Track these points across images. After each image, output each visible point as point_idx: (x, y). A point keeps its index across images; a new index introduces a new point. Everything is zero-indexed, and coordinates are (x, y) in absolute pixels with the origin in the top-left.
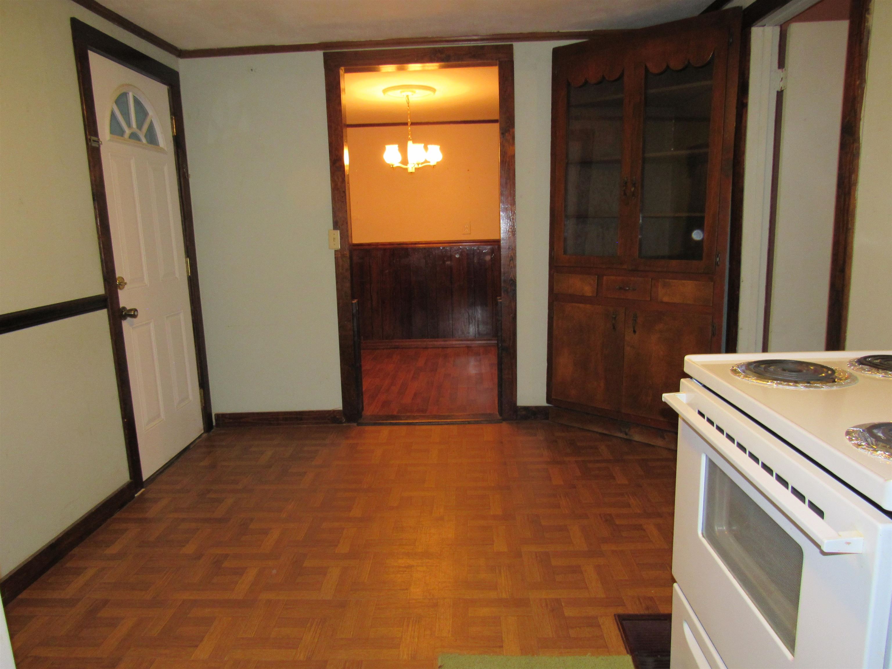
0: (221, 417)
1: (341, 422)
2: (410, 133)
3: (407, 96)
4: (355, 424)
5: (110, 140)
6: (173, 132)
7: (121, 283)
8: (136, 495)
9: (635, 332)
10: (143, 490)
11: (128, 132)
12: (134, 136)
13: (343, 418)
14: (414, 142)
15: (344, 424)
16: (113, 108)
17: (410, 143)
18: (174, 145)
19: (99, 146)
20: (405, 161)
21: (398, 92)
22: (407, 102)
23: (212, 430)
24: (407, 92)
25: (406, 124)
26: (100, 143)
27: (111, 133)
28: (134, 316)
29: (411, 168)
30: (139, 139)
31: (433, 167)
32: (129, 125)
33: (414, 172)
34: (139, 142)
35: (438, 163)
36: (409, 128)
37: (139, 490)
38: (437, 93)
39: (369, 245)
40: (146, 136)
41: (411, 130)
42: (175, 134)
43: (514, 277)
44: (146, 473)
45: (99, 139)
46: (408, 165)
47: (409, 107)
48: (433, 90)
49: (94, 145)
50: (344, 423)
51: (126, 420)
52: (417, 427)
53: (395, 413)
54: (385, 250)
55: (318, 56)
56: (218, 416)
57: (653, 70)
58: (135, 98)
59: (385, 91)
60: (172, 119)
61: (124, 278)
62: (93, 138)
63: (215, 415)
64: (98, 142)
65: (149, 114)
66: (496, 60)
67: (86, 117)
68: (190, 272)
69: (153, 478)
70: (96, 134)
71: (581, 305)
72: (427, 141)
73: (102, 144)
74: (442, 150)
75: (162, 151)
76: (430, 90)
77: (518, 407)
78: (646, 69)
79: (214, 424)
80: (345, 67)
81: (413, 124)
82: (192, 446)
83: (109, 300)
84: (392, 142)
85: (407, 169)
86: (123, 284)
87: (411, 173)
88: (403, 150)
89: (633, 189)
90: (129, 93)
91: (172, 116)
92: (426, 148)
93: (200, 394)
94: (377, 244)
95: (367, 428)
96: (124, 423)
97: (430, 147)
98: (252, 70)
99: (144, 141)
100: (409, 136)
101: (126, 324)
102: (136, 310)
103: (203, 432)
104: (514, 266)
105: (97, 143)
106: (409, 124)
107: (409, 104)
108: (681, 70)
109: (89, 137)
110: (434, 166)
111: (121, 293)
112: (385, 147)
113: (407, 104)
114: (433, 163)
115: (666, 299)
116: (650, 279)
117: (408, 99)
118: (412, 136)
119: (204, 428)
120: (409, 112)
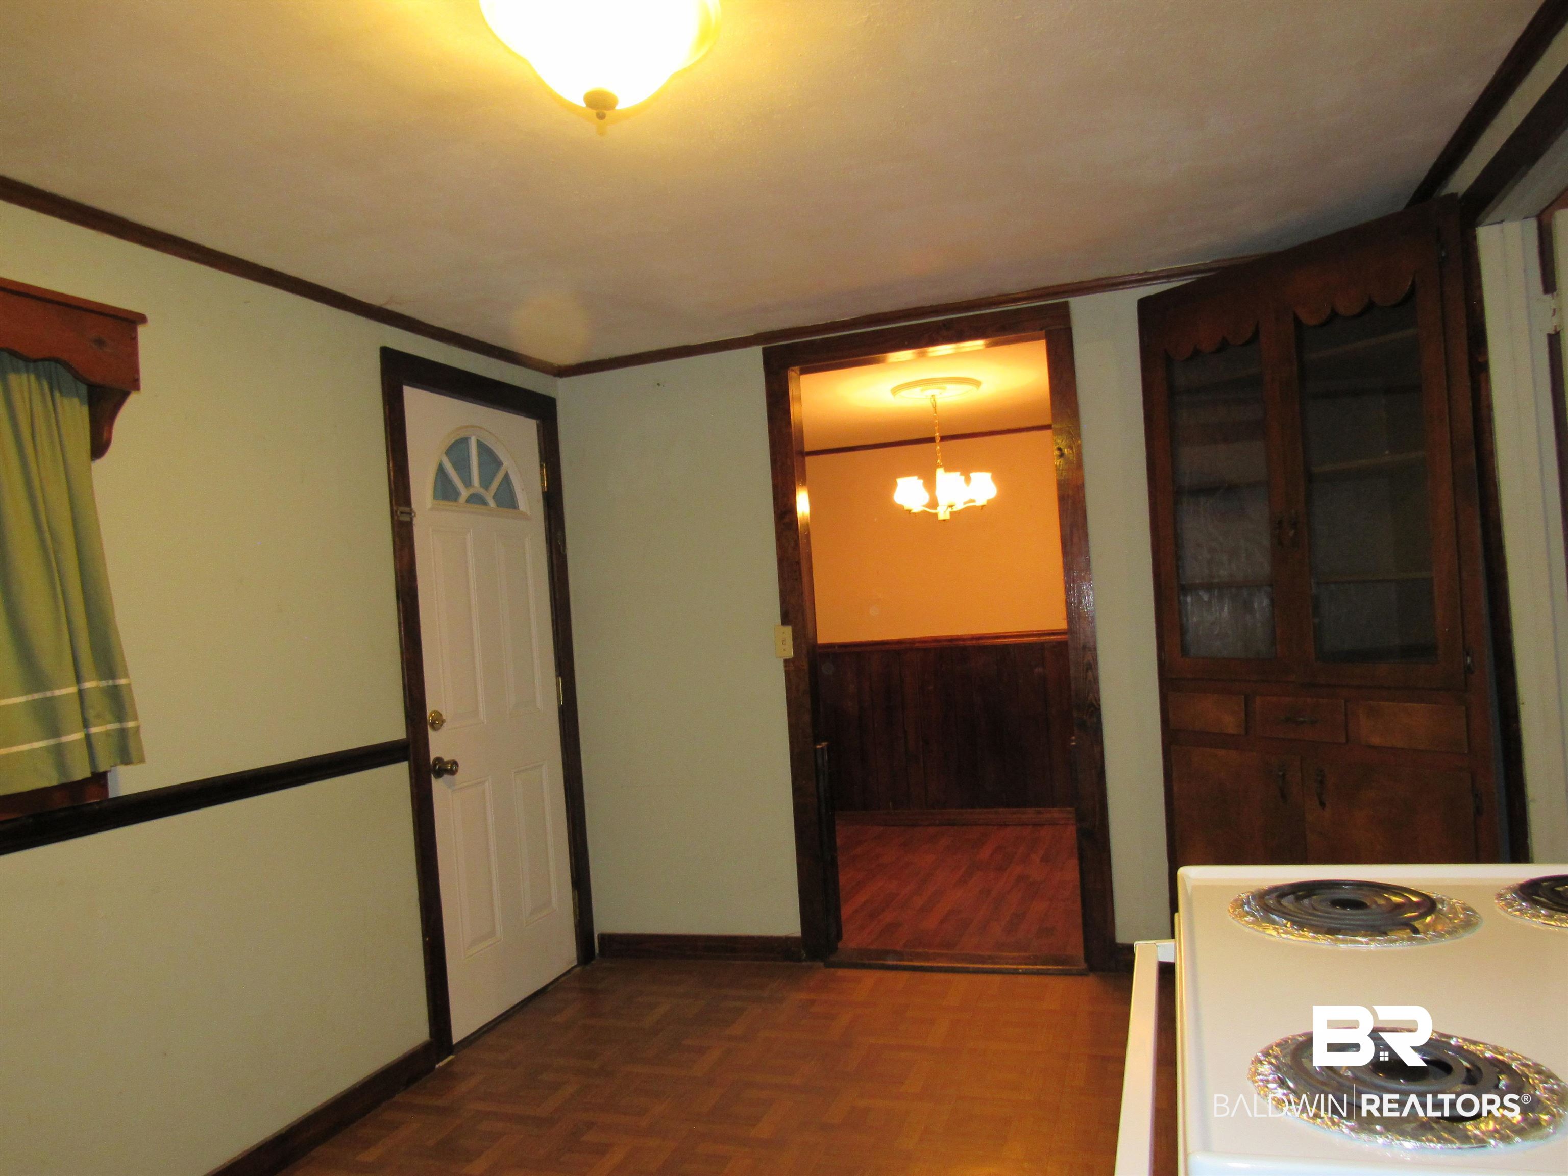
0: (608, 939)
1: (799, 960)
2: (940, 454)
3: (932, 396)
4: (822, 964)
5: (432, 509)
6: (543, 487)
7: (435, 721)
8: (437, 1066)
9: (1322, 804)
10: (451, 1057)
11: (465, 493)
12: (476, 499)
13: (803, 952)
14: (948, 469)
15: (804, 963)
16: (441, 461)
17: (940, 473)
18: (544, 506)
19: (412, 519)
20: (934, 504)
21: (917, 390)
22: (933, 406)
23: (593, 962)
24: (931, 391)
25: (932, 440)
26: (413, 514)
27: (435, 497)
28: (452, 772)
29: (943, 513)
30: (484, 503)
31: (982, 509)
32: (468, 483)
33: (948, 520)
34: (484, 507)
35: (989, 501)
36: (938, 447)
37: (445, 1058)
38: (982, 387)
39: (899, 642)
40: (494, 497)
41: (940, 451)
42: (546, 489)
43: (1096, 700)
44: (460, 1031)
45: (411, 510)
46: (938, 508)
47: (936, 413)
48: (977, 383)
49: (405, 518)
50: (805, 960)
51: (427, 939)
52: (928, 976)
53: (898, 949)
54: (926, 650)
55: (756, 353)
56: (603, 937)
57: (1309, 320)
58: (480, 445)
59: (896, 390)
60: (541, 466)
61: (442, 713)
62: (403, 509)
63: (598, 935)
64: (410, 514)
65: (503, 464)
66: (1041, 329)
67: (392, 478)
68: (562, 699)
69: (470, 1041)
70: (407, 502)
71: (1221, 752)
72: (965, 467)
73: (415, 516)
74: (996, 479)
75: (524, 516)
76: (967, 383)
77: (1116, 945)
78: (1297, 321)
79: (597, 951)
80: (801, 367)
81: (943, 439)
82: (550, 988)
83: (411, 746)
84: (907, 472)
85: (936, 515)
86: (439, 722)
87: (944, 520)
88: (930, 483)
89: (1292, 533)
90: (470, 438)
91: (542, 463)
92: (968, 480)
93: (574, 899)
94: (912, 641)
95: (840, 972)
96: (425, 944)
97: (973, 475)
98: (659, 385)
99: (492, 504)
100: (939, 461)
101: (438, 785)
102: (455, 763)
103: (575, 963)
104: (1094, 680)
105: (408, 516)
106: (938, 440)
107: (936, 408)
108: (1360, 315)
109: (395, 508)
110: (983, 507)
111: (433, 737)
112: (896, 481)
113: (932, 409)
114: (981, 501)
115: (1376, 740)
116: (1343, 701)
117: (934, 400)
118: (942, 461)
119: (578, 958)
120: (937, 421)
